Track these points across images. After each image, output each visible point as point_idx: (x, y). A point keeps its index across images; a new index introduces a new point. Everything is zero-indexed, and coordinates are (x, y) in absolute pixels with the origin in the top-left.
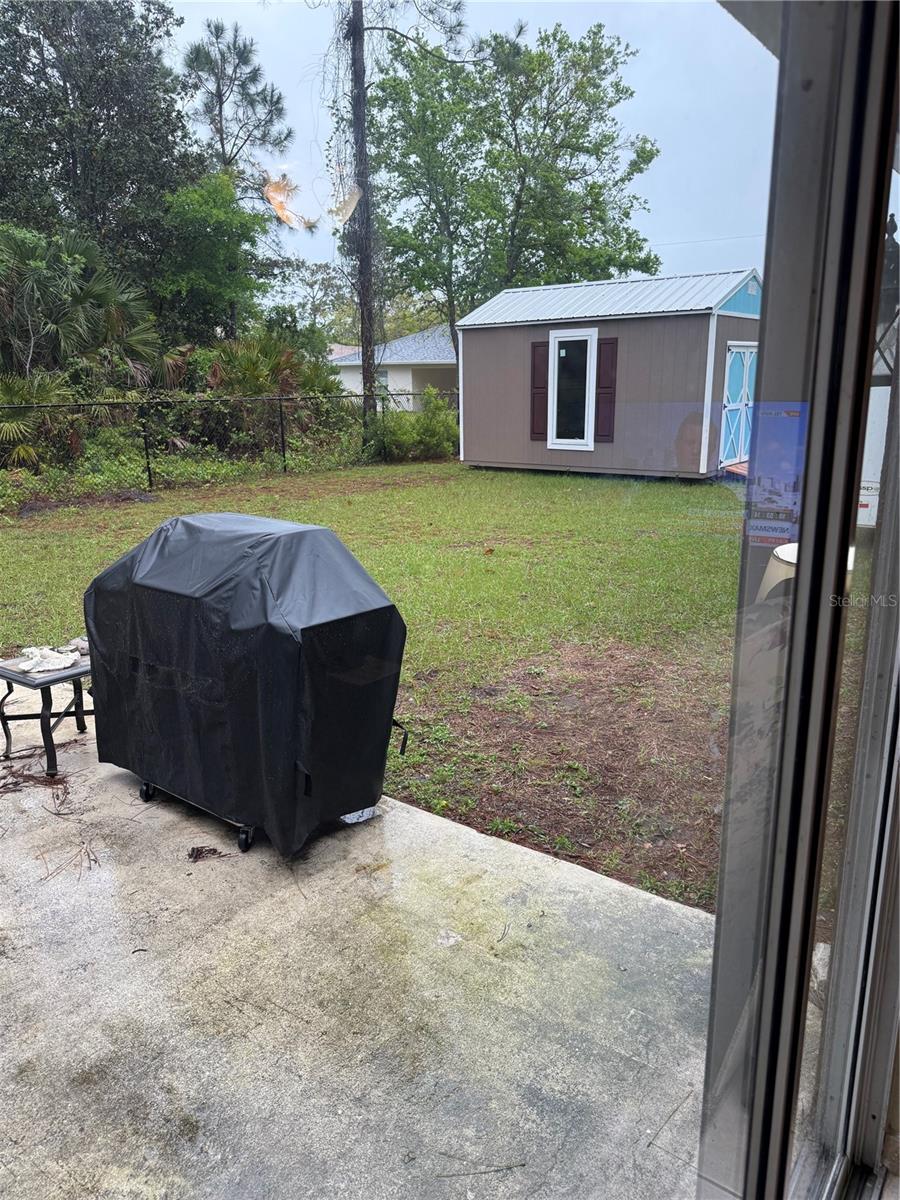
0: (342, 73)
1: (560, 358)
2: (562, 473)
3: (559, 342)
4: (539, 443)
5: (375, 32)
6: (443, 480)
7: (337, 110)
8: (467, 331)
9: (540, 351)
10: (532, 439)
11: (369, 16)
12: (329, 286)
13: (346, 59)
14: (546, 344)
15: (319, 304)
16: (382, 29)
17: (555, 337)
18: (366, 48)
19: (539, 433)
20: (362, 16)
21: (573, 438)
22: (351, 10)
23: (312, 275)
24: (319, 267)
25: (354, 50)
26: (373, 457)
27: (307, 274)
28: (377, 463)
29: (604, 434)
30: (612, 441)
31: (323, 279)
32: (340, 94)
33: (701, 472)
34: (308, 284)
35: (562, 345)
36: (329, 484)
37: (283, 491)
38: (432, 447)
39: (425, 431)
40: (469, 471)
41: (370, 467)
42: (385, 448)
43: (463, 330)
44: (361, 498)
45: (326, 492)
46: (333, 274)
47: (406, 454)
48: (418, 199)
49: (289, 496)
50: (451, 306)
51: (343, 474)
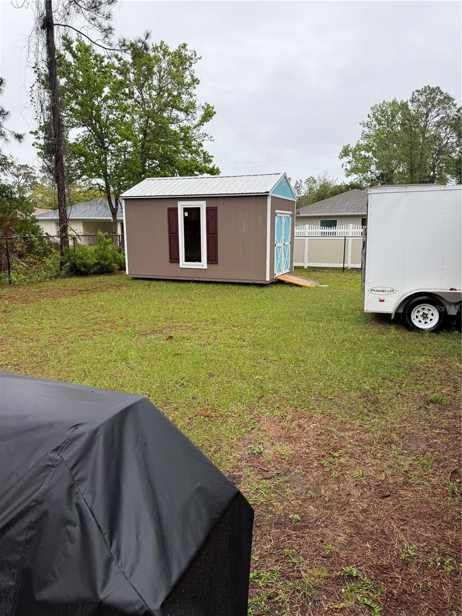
0: (40, 48)
1: (185, 217)
2: (189, 281)
3: (184, 208)
4: (174, 265)
5: (60, 27)
6: (118, 287)
7: (38, 69)
8: (127, 200)
9: (173, 212)
10: (171, 262)
11: (57, 17)
12: (28, 177)
13: (43, 40)
14: (176, 209)
15: (23, 186)
16: (64, 26)
17: (181, 205)
18: (55, 35)
19: (174, 259)
20: (52, 17)
21: (195, 262)
22: (45, 12)
23: (18, 171)
24: (22, 166)
25: (48, 35)
26: (68, 273)
27: (15, 170)
28: (71, 276)
29: (212, 259)
30: (217, 264)
31: (24, 173)
32: (40, 59)
33: (267, 280)
34: (15, 175)
35: (185, 210)
36: (42, 292)
37: (10, 298)
38: (105, 266)
39: (101, 258)
40: (133, 281)
41: (67, 279)
42: (75, 267)
43: (125, 199)
44: (67, 301)
45: (41, 297)
46: (31, 170)
47: (89, 270)
48: (86, 129)
49: (15, 301)
50: (108, 187)
51: (50, 284)
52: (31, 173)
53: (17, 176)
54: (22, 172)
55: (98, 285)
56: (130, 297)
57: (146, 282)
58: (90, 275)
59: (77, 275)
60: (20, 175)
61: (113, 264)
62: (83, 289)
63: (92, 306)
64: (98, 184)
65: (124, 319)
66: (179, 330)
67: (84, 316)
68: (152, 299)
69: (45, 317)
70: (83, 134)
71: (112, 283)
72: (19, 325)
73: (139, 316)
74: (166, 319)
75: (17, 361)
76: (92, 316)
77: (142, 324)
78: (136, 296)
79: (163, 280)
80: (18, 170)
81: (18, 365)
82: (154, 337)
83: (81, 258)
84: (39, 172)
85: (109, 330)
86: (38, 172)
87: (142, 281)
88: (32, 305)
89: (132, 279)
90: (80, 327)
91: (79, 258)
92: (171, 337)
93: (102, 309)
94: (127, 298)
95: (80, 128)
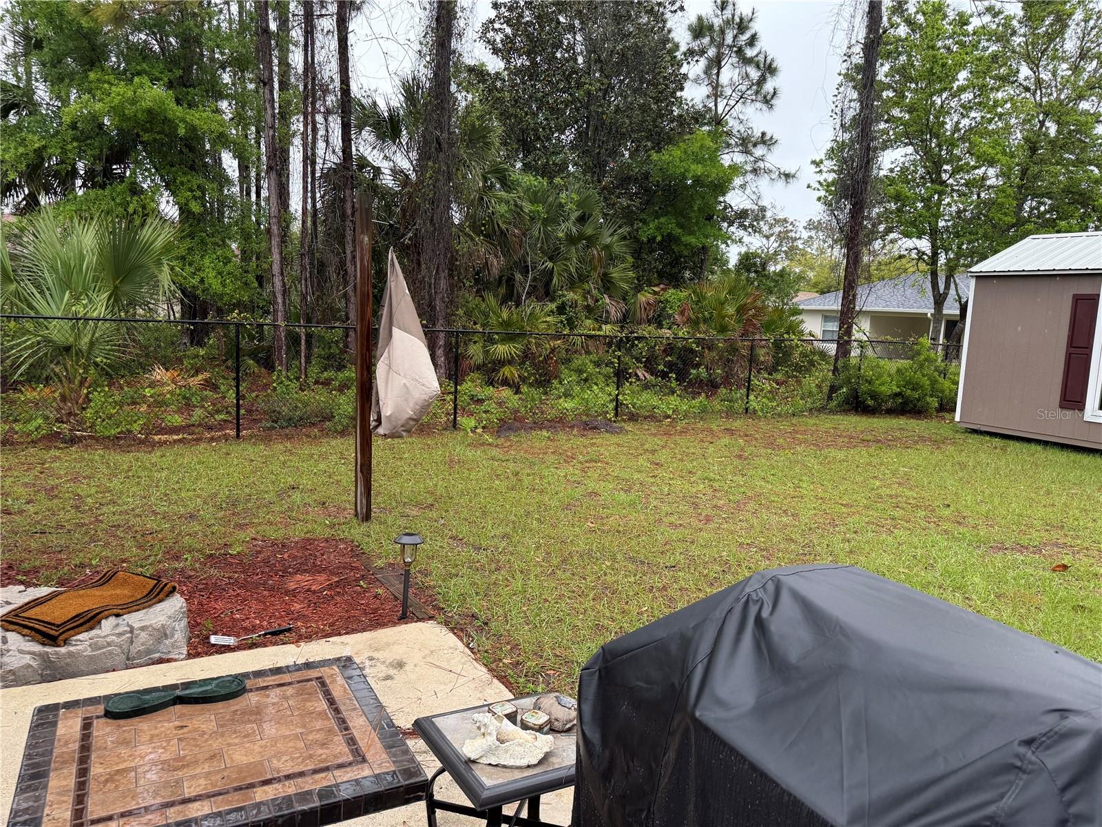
6: (937, 443)
8: (982, 278)
9: (1085, 305)
10: (1062, 407)
12: (784, 238)
14: (1095, 298)
15: (773, 254)
19: (1073, 400)
24: (778, 221)
26: (842, 406)
27: (765, 228)
28: (846, 412)
31: (780, 232)
32: (853, 40)
34: (765, 236)
36: (797, 432)
37: (747, 436)
38: (911, 401)
39: (907, 384)
40: (967, 435)
41: (838, 417)
42: (857, 397)
43: (977, 276)
44: (841, 455)
45: (796, 442)
46: (790, 228)
47: (880, 405)
48: (910, 149)
49: (754, 443)
50: (935, 255)
51: (811, 421)
52: (791, 231)
53: (767, 237)
54: (777, 229)
55: (898, 434)
56: (963, 466)
57: (997, 442)
58: (881, 414)
59: (856, 411)
60: (772, 235)
61: (929, 399)
62: (869, 437)
63: (887, 472)
64: (916, 249)
65: (952, 508)
66: (1081, 556)
67: (873, 489)
68: (1012, 478)
69: (804, 478)
70: (903, 159)
71: (924, 434)
72: (763, 483)
73: (984, 509)
74: (1049, 526)
75: (764, 542)
76: (888, 491)
77: (992, 526)
78: (974, 467)
79: (1038, 442)
80: (771, 227)
81: (766, 549)
82: (1022, 558)
83: (870, 382)
84: (803, 230)
85: (923, 524)
86: (801, 228)
87: (988, 438)
88: (781, 452)
89: (966, 432)
90: (867, 507)
91: (867, 381)
92: (1065, 567)
93: (905, 481)
94: (957, 467)
95: (899, 149)
